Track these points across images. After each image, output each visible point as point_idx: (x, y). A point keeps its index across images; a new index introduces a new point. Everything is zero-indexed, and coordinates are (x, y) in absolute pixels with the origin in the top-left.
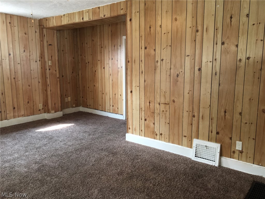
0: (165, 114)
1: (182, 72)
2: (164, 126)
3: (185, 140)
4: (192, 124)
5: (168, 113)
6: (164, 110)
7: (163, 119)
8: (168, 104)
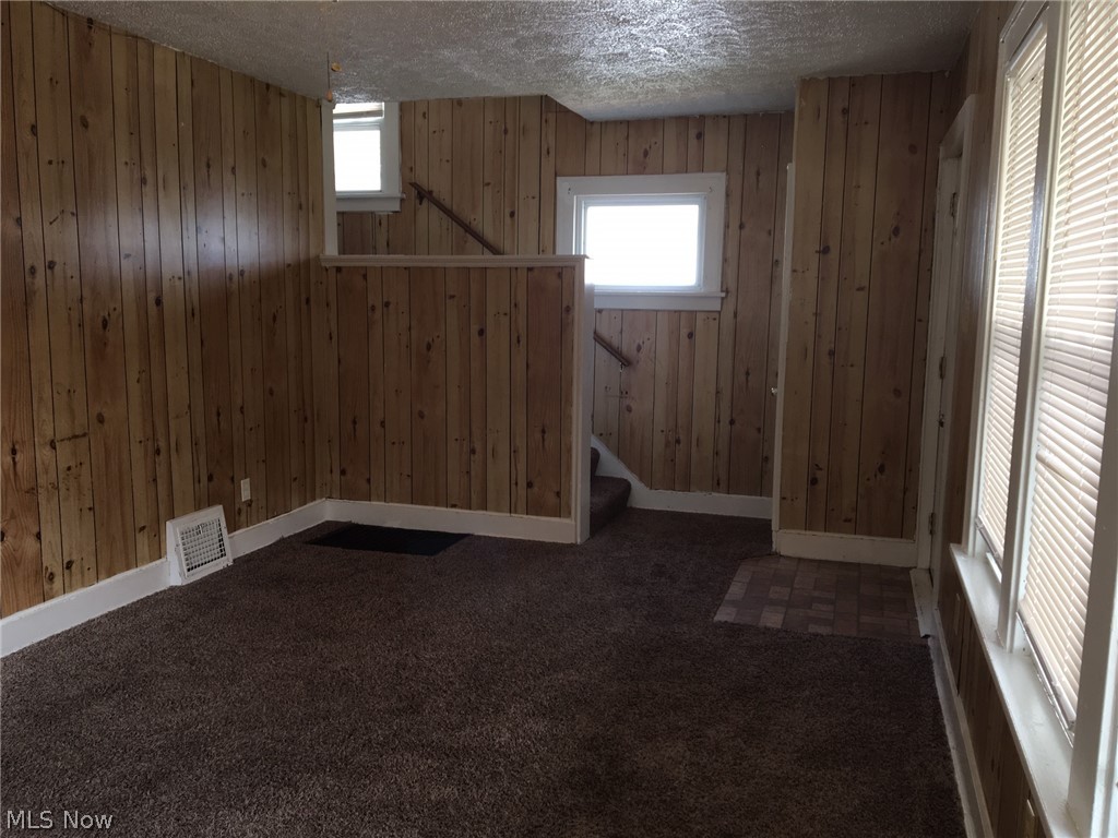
0: (77, 477)
1: (115, 309)
2: (78, 523)
3: (143, 541)
4: (155, 480)
5: (85, 470)
6: (72, 464)
7: (72, 499)
8: (84, 435)
